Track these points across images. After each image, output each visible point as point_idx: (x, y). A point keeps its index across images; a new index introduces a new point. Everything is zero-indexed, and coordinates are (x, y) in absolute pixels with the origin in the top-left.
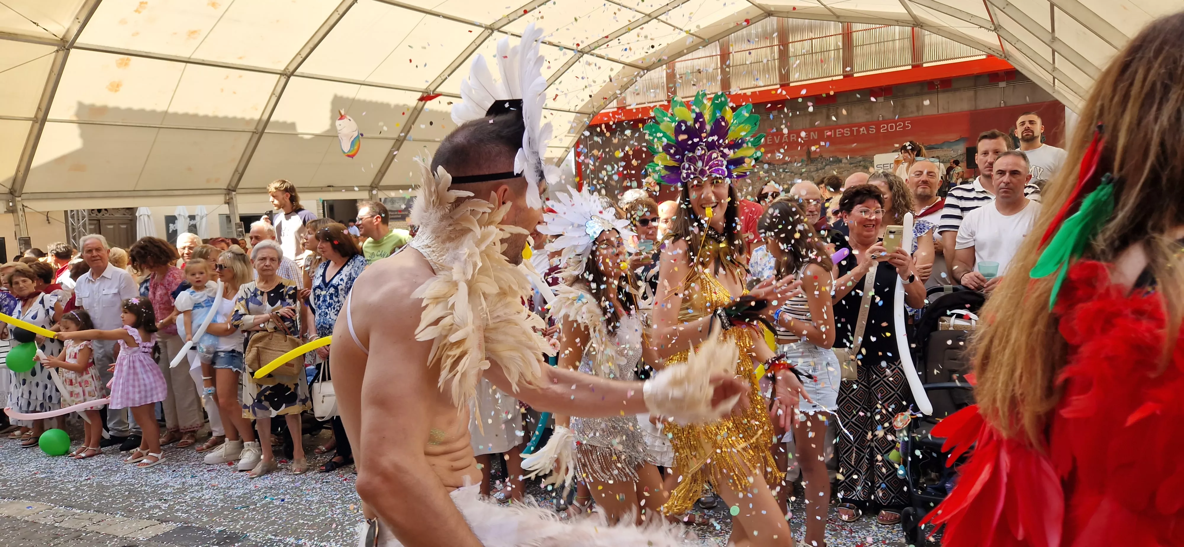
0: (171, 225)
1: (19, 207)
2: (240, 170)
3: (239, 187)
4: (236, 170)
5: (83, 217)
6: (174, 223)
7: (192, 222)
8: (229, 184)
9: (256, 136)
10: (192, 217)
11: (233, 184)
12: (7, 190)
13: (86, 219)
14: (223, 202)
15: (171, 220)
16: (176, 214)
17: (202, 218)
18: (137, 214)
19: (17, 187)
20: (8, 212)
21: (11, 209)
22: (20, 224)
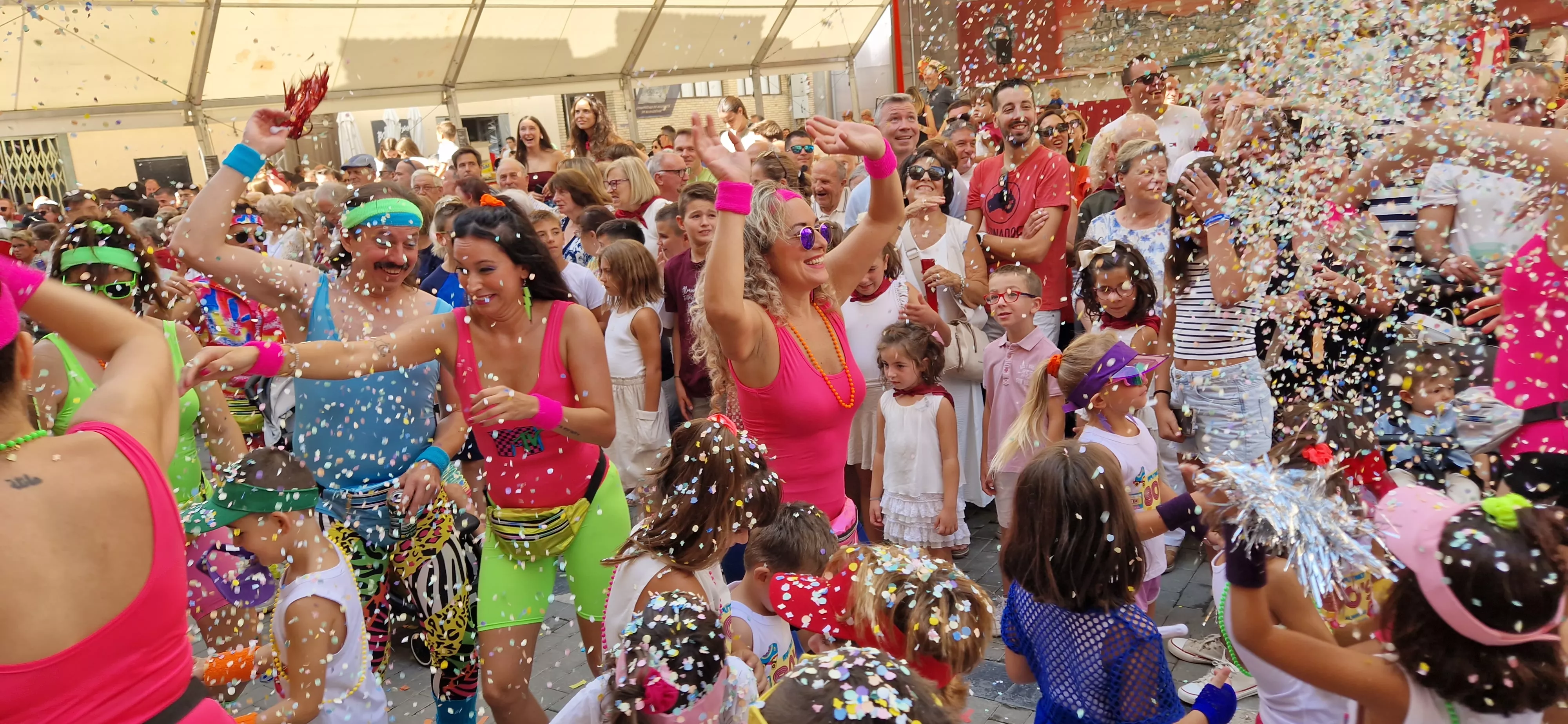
0: (379, 133)
1: (201, 118)
2: (458, 60)
3: (458, 81)
4: (453, 59)
6: (383, 132)
7: (405, 129)
8: (446, 79)
9: (475, 13)
10: (404, 122)
11: (451, 77)
12: (184, 98)
14: (440, 101)
15: (378, 126)
16: (384, 119)
17: (416, 123)
18: (338, 121)
19: (195, 92)
20: (188, 123)
21: (191, 120)
22: (203, 139)
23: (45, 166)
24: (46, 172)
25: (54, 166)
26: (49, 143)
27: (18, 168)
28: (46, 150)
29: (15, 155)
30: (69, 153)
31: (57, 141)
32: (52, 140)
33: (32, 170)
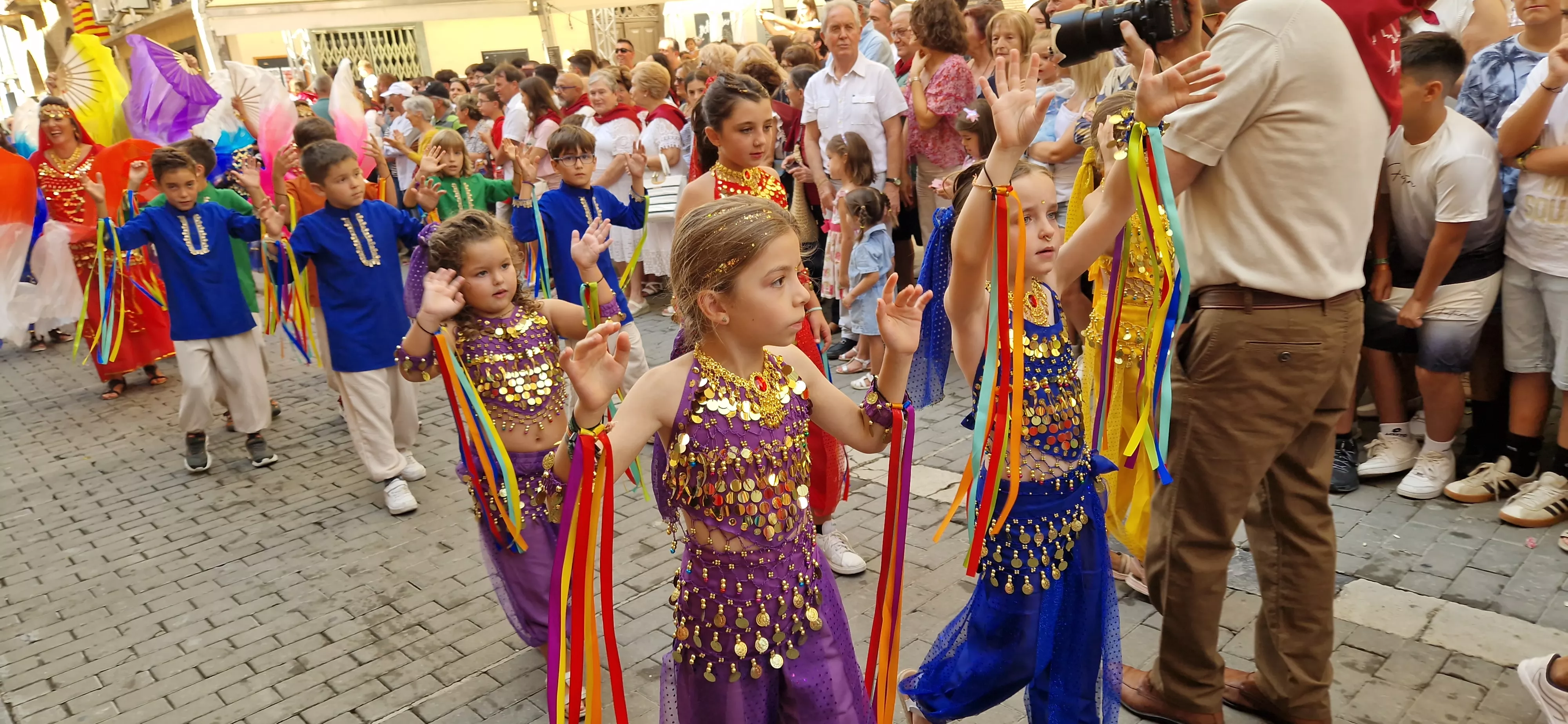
0: (701, 27)
1: (545, 6)
5: (610, 20)
6: (704, 24)
7: (727, 22)
10: (726, 16)
13: (613, 21)
17: (737, 17)
18: (664, 13)
20: (534, 13)
21: (536, 9)
22: (547, 29)
23: (405, 58)
24: (406, 63)
25: (412, 58)
26: (408, 34)
27: (382, 59)
28: (405, 41)
29: (379, 46)
30: (425, 45)
31: (415, 33)
32: (411, 31)
33: (394, 61)
